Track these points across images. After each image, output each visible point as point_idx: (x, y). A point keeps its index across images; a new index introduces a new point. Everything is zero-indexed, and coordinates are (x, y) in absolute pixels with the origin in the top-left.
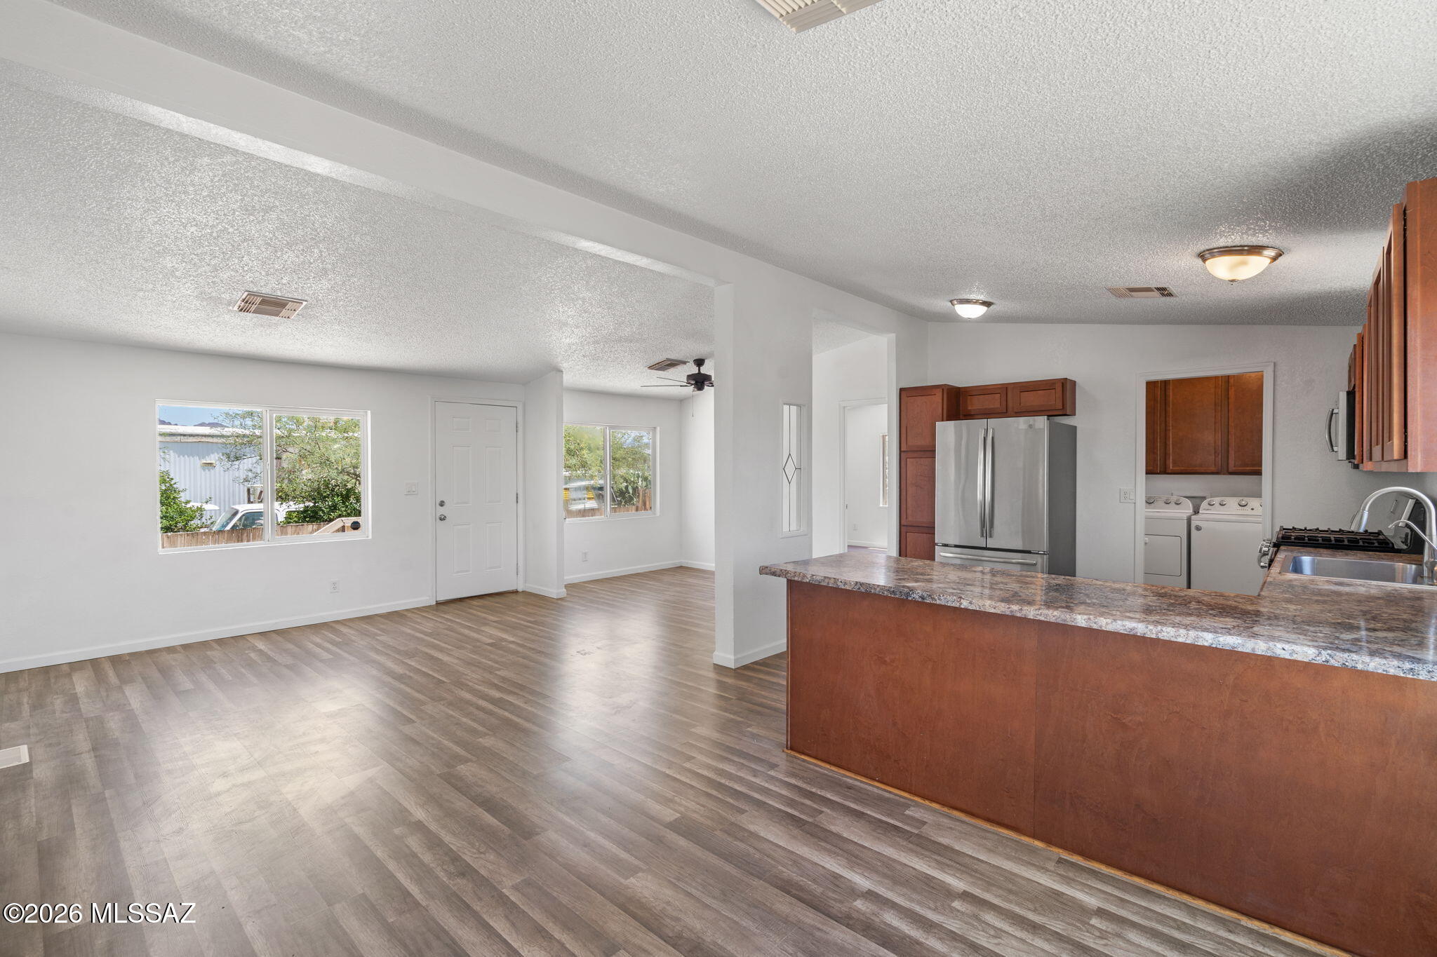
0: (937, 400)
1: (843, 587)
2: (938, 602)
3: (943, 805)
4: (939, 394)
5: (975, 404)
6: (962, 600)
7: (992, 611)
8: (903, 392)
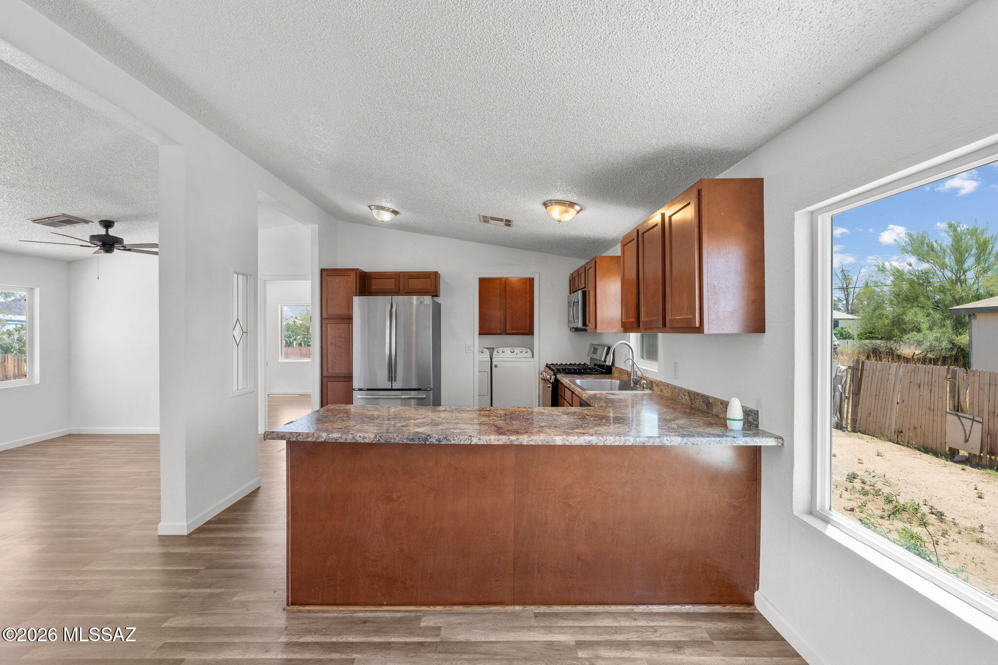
0: (352, 279)
1: (362, 441)
2: (453, 442)
3: (444, 604)
4: (353, 274)
5: (375, 285)
6: (473, 438)
7: (497, 443)
8: (323, 271)
